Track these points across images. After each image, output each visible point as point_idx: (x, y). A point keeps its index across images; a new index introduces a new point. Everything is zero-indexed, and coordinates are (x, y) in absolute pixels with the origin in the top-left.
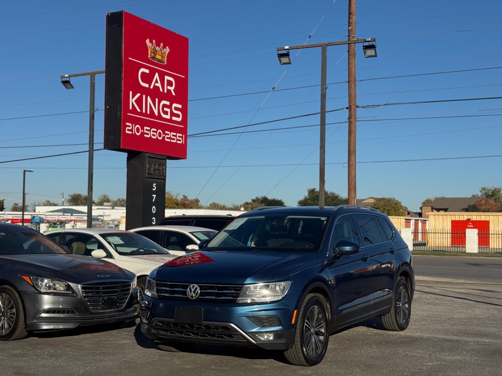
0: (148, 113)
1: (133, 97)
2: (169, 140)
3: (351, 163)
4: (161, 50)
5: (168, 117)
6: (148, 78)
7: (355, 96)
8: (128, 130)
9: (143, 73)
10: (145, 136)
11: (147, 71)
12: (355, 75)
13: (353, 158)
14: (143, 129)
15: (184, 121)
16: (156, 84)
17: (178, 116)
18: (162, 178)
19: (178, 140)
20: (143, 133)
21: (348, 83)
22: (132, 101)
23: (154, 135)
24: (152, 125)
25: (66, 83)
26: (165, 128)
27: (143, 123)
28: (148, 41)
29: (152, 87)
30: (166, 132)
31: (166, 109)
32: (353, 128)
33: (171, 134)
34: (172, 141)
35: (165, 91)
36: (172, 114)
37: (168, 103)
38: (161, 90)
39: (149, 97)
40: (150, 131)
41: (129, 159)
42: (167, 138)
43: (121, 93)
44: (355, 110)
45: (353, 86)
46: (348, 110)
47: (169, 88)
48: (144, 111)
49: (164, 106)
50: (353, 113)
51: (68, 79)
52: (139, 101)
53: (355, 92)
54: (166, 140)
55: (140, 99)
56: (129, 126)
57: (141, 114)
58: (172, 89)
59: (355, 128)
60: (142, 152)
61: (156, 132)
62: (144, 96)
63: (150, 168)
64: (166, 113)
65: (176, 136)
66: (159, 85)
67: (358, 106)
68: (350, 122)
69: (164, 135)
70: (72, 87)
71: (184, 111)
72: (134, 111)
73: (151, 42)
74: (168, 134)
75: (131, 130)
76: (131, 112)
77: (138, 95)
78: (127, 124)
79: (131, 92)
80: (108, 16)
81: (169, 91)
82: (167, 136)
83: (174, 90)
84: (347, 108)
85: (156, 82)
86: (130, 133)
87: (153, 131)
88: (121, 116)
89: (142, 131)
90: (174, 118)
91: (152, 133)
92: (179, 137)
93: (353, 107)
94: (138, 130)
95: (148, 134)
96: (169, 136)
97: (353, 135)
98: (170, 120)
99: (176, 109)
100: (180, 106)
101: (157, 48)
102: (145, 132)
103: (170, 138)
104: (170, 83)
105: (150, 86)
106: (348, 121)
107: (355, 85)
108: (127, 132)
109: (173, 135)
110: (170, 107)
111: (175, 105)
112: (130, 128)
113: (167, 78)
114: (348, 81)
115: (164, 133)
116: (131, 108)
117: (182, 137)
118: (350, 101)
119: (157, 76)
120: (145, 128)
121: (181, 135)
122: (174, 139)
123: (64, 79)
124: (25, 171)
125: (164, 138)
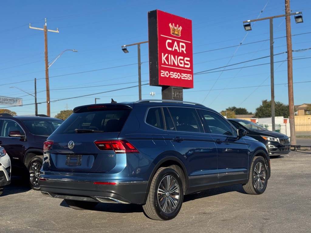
0: (172, 64)
1: (164, 55)
2: (183, 78)
3: (290, 85)
4: (177, 29)
5: (182, 65)
6: (171, 45)
7: (291, 45)
8: (162, 75)
9: (168, 43)
10: (171, 77)
11: (170, 41)
12: (290, 33)
13: (291, 82)
14: (170, 73)
15: (191, 67)
16: (176, 48)
17: (188, 64)
18: (181, 99)
19: (188, 78)
20: (170, 76)
21: (286, 37)
22: (164, 58)
23: (176, 76)
24: (174, 71)
25: (125, 50)
26: (181, 72)
27: (170, 70)
28: (170, 25)
29: (173, 50)
30: (182, 74)
31: (181, 61)
32: (290, 64)
33: (184, 75)
34: (186, 79)
35: (181, 51)
36: (185, 64)
37: (182, 58)
38: (178, 51)
39: (172, 56)
40: (173, 74)
41: (163, 90)
42: (183, 77)
43: (158, 55)
44: (291, 53)
45: (290, 39)
46: (287, 53)
47: (183, 49)
48: (170, 64)
49: (181, 59)
50: (290, 55)
51: (125, 48)
52: (167, 58)
53: (291, 43)
54: (182, 78)
55: (168, 56)
56: (163, 72)
57: (168, 65)
58: (184, 49)
59: (292, 63)
60: (169, 86)
61: (177, 74)
62: (169, 55)
63: (174, 95)
64: (181, 63)
65: (187, 76)
66: (177, 48)
67: (293, 51)
68: (288, 61)
69: (181, 76)
70: (128, 52)
71: (191, 61)
72: (165, 64)
73: (172, 25)
74: (183, 75)
75: (164, 75)
76: (163, 64)
77: (167, 55)
78: (162, 71)
80: (149, 13)
81: (182, 51)
82: (182, 76)
83: (185, 50)
84: (286, 52)
85: (176, 46)
86: (163, 76)
87: (175, 74)
88: (158, 67)
89: (169, 74)
90: (186, 66)
91: (175, 75)
92: (189, 76)
93: (290, 52)
94: (167, 74)
95: (172, 76)
96: (183, 76)
97: (290, 68)
98: (184, 67)
99: (187, 61)
100: (188, 59)
101: (175, 28)
102: (171, 75)
103: (184, 77)
104: (183, 47)
105: (172, 49)
106: (287, 60)
107: (291, 38)
108: (162, 76)
109: (186, 76)
110: (183, 60)
111: (186, 59)
112: (163, 73)
113: (181, 44)
114: (286, 36)
115: (181, 75)
116: (163, 62)
117: (190, 76)
118: (288, 48)
119: (176, 43)
120: (171, 73)
121: (190, 75)
122: (186, 78)
123: (123, 48)
124: (96, 99)
125: (181, 77)
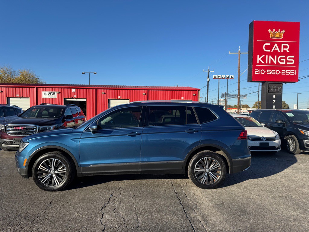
0: (270, 63)
1: (259, 58)
2: (285, 74)
4: (279, 32)
5: (284, 63)
6: (270, 47)
9: (266, 46)
10: (268, 74)
11: (269, 44)
15: (296, 64)
17: (291, 62)
23: (273, 73)
24: (272, 68)
27: (266, 68)
28: (270, 31)
29: (272, 51)
30: (282, 70)
34: (287, 74)
35: (282, 51)
36: (287, 61)
38: (279, 51)
39: (270, 56)
40: (271, 71)
41: (262, 85)
42: (283, 73)
47: (285, 49)
48: (267, 63)
49: (281, 58)
52: (264, 59)
55: (265, 57)
56: (257, 71)
57: (265, 64)
58: (287, 49)
60: (266, 82)
61: (275, 71)
62: (267, 56)
63: (270, 88)
64: (282, 61)
65: (289, 72)
66: (278, 49)
71: (296, 58)
72: (260, 63)
73: (272, 30)
74: (284, 71)
75: (259, 72)
76: (258, 64)
77: (263, 56)
78: (255, 70)
79: (258, 56)
81: (285, 51)
83: (289, 50)
85: (276, 48)
86: (258, 73)
87: (273, 71)
89: (266, 72)
90: (288, 63)
92: (292, 72)
94: (263, 72)
98: (286, 65)
99: (290, 58)
100: (293, 57)
101: (277, 32)
102: (267, 72)
103: (285, 73)
104: (285, 47)
108: (256, 73)
109: (287, 71)
110: (285, 58)
113: (283, 45)
116: (258, 62)
117: (294, 72)
119: (276, 45)
120: (268, 70)
125: (281, 73)
